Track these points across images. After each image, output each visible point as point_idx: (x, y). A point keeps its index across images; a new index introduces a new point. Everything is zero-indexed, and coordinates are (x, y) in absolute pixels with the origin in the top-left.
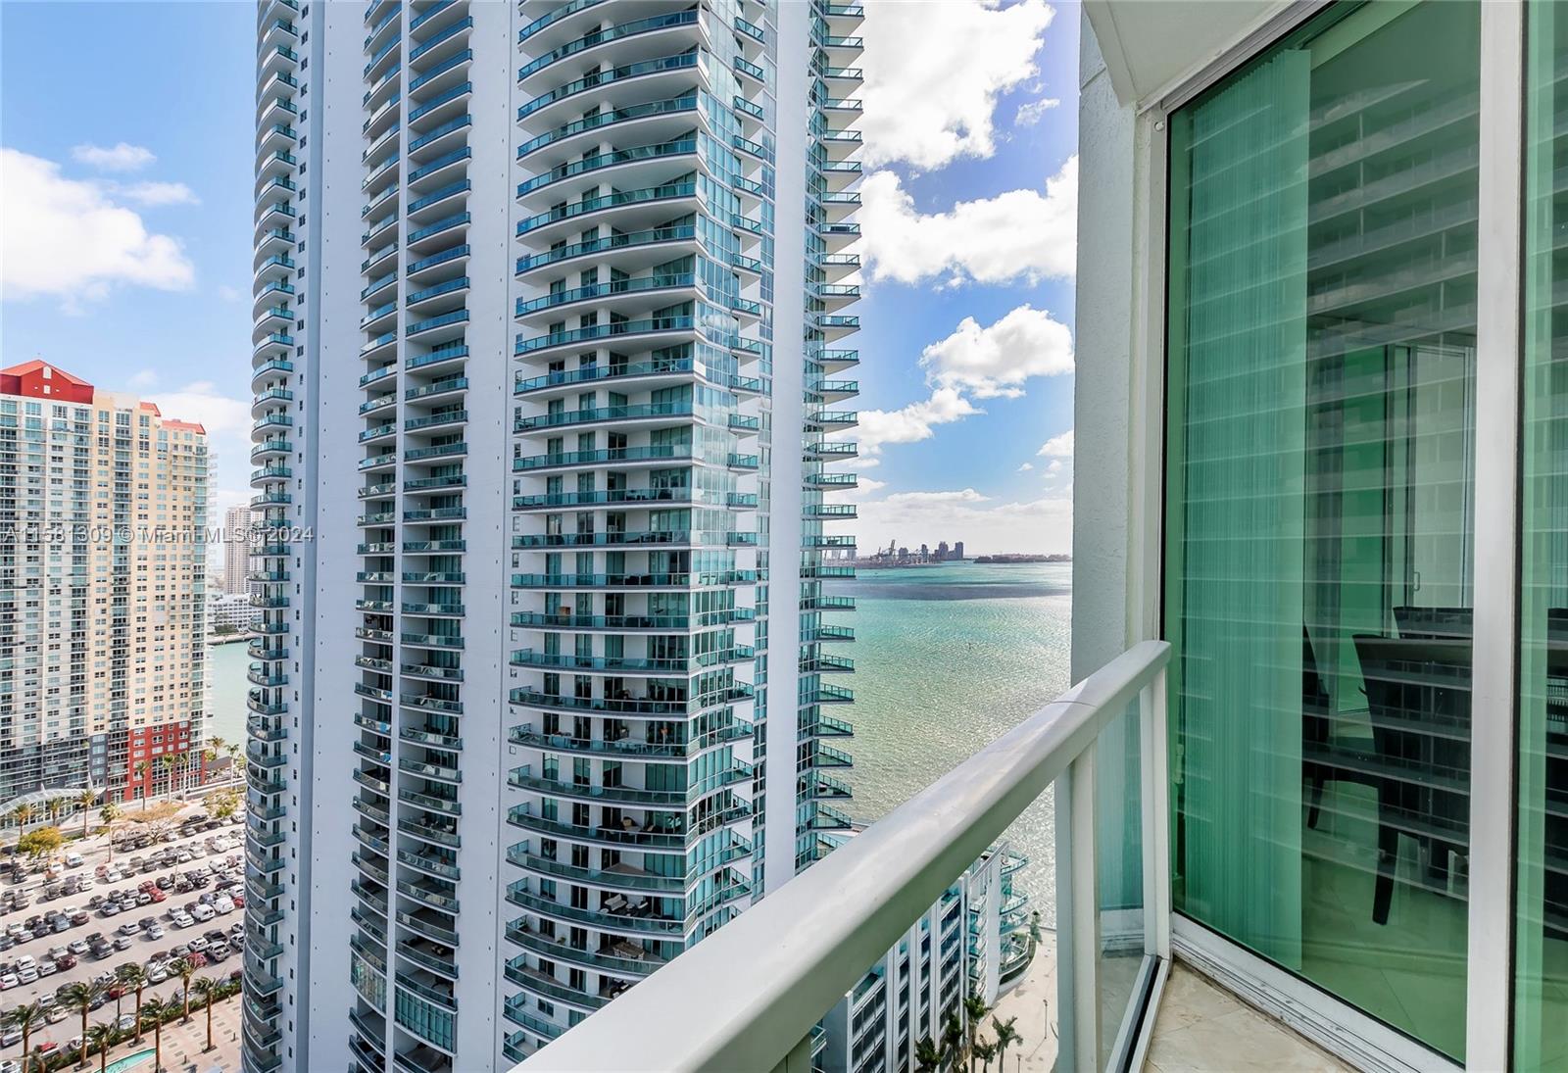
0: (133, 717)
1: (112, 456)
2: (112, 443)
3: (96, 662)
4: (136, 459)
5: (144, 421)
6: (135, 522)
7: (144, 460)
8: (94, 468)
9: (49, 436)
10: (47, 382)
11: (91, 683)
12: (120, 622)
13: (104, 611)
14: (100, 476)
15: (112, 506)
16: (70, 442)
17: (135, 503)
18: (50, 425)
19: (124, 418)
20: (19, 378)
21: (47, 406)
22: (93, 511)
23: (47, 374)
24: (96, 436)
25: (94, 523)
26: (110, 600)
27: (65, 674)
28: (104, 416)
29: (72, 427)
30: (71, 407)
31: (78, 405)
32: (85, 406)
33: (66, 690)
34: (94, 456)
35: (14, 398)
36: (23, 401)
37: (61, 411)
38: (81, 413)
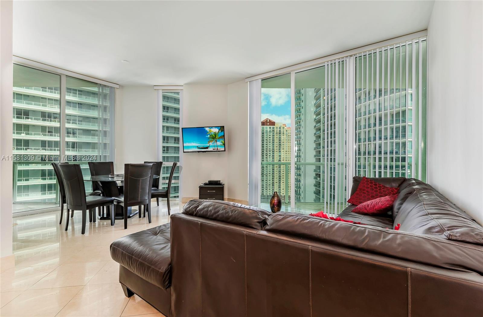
0: (282, 193)
1: (278, 136)
2: (278, 133)
3: (276, 180)
4: (282, 137)
5: (283, 128)
6: (282, 150)
7: (283, 137)
8: (275, 139)
9: (269, 133)
10: (268, 122)
11: (275, 184)
12: (280, 172)
13: (277, 169)
14: (276, 140)
15: (278, 147)
16: (271, 134)
17: (282, 146)
18: (269, 131)
19: (280, 128)
20: (264, 122)
21: (268, 127)
22: (275, 148)
23: (268, 121)
24: (276, 132)
25: (276, 150)
26: (278, 167)
27: (271, 181)
28: (277, 128)
29: (272, 131)
30: (272, 127)
31: (273, 126)
32: (274, 126)
33: (271, 185)
34: (275, 137)
35: (264, 126)
36: (265, 126)
37: (270, 128)
38: (273, 128)
